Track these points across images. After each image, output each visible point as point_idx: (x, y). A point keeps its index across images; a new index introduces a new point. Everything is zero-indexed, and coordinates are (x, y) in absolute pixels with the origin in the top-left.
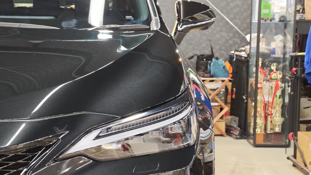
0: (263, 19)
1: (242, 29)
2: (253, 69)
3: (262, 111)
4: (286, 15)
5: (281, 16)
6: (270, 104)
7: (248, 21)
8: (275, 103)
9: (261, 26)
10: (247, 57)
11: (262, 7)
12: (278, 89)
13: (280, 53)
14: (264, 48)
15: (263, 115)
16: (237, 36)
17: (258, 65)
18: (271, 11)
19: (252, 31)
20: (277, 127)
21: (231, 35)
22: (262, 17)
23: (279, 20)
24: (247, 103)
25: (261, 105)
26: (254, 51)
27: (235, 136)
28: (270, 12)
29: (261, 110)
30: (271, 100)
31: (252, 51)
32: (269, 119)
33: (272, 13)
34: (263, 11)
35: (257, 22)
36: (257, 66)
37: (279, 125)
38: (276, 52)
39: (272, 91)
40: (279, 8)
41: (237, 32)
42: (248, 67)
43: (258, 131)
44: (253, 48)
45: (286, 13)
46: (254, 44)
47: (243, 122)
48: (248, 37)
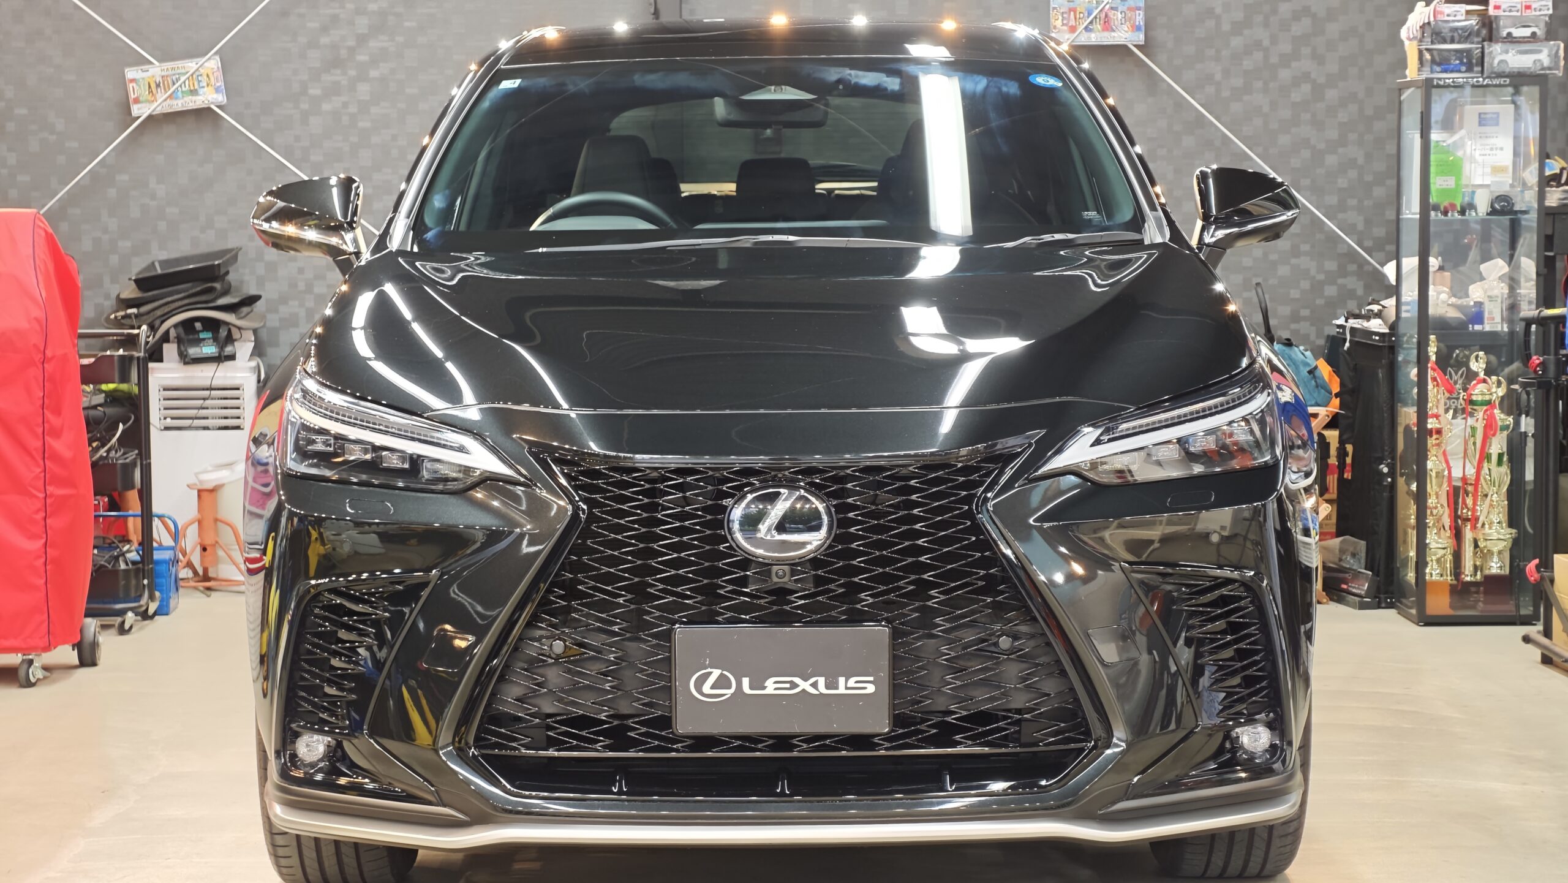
0: (1436, 208)
1: (1368, 243)
2: (1409, 373)
3: (1442, 505)
4: (1511, 195)
5: (1494, 198)
6: (1471, 484)
7: (1391, 215)
8: (1485, 479)
9: (1432, 229)
10: (1390, 335)
11: (1433, 169)
12: (1494, 435)
13: (1498, 319)
14: (1443, 302)
15: (1447, 521)
16: (1353, 267)
17: (1428, 359)
18: (1464, 182)
19: (1404, 249)
20: (1495, 559)
21: (1331, 265)
22: (1433, 199)
23: (1490, 209)
24: (1393, 486)
25: (1440, 486)
26: (1410, 312)
27: (1357, 599)
28: (1457, 185)
29: (1439, 505)
30: (1471, 471)
31: (1404, 315)
32: (1468, 534)
33: (1467, 186)
34: (1437, 183)
35: (1418, 216)
36: (1422, 360)
37: (1500, 552)
38: (1486, 315)
39: (1474, 444)
40: (1488, 170)
41: (1352, 255)
42: (1392, 369)
43: (1433, 572)
44: (1408, 304)
45: (1512, 186)
46: (1410, 292)
47: (1380, 553)
48: (1390, 270)
